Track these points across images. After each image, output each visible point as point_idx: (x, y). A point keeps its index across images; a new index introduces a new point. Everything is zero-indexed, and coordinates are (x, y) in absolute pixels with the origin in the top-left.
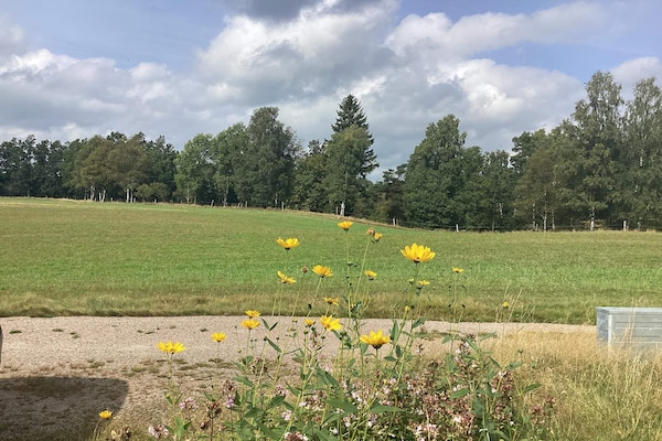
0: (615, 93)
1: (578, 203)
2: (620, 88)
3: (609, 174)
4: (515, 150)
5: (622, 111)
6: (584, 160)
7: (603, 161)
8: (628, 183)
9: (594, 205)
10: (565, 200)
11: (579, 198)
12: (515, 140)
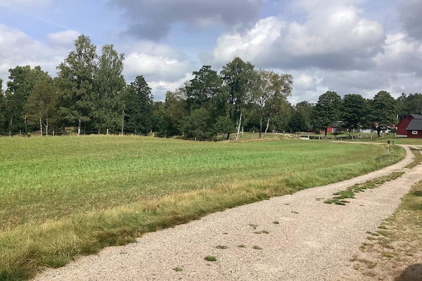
0: (92, 50)
1: (73, 118)
2: (95, 47)
3: (91, 100)
4: (10, 78)
5: (96, 61)
6: (76, 90)
7: (88, 92)
8: (101, 106)
9: (82, 119)
10: (64, 115)
11: (73, 114)
12: (10, 70)
